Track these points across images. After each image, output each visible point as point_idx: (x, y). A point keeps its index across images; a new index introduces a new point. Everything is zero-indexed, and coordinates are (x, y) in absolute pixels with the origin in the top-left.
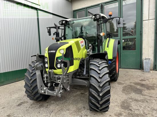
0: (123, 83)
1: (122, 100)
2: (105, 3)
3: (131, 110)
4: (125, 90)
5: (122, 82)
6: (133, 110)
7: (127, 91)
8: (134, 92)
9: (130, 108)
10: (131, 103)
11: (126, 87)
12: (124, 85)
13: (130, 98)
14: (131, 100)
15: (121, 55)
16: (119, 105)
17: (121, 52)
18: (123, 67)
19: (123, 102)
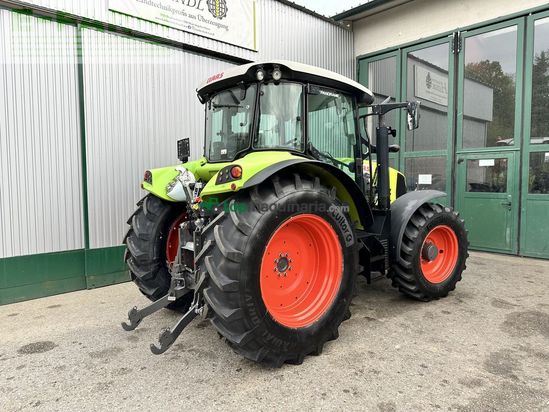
0: (515, 303)
1: (496, 348)
2: (468, 30)
3: (515, 377)
4: (512, 324)
5: (510, 300)
6: (521, 378)
7: (518, 328)
8: (542, 333)
9: (515, 373)
10: (523, 361)
11: (519, 316)
12: (516, 309)
13: (522, 348)
14: (524, 354)
15: (523, 209)
16: (482, 360)
17: (523, 198)
18: (527, 253)
19: (496, 356)
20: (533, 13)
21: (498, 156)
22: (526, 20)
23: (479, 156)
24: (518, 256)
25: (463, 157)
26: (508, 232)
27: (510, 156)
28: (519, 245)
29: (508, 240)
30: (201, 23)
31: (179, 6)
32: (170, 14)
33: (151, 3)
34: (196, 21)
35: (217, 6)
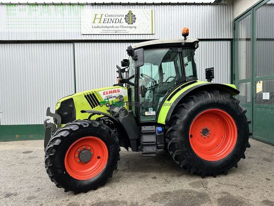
30: (122, 29)
31: (111, 25)
32: (107, 29)
33: (98, 27)
34: (120, 29)
35: (130, 19)
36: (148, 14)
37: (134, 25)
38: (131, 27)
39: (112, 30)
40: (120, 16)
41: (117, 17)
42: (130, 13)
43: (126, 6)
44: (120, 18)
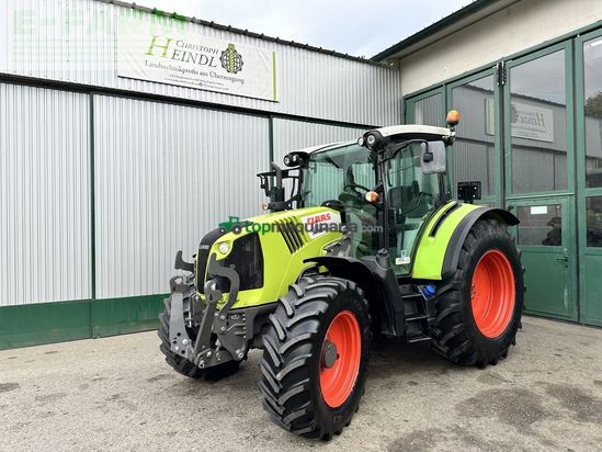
0: (509, 378)
2: (513, 59)
15: (581, 266)
17: (580, 253)
18: (589, 320)
20: (581, 34)
21: (551, 202)
22: (573, 43)
23: (531, 203)
24: (578, 323)
25: (513, 204)
26: (566, 294)
27: (564, 201)
28: (579, 310)
29: (566, 303)
30: (214, 79)
31: (190, 66)
32: (180, 74)
33: (160, 66)
34: (208, 78)
35: (232, 61)
36: (267, 58)
37: (239, 75)
38: (233, 80)
39: (192, 80)
40: (209, 50)
41: (203, 52)
42: (231, 48)
43: (223, 33)
44: (209, 55)
